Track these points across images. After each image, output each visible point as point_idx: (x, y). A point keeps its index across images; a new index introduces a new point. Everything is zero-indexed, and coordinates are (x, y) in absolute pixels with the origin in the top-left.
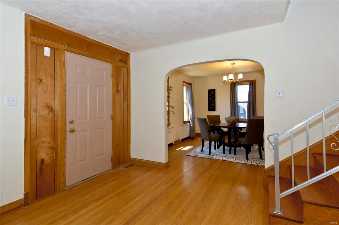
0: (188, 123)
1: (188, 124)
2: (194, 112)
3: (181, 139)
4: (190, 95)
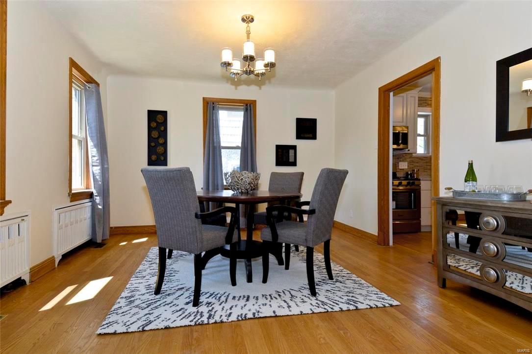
0: (87, 200)
1: (87, 204)
2: (108, 168)
3: (58, 253)
4: (92, 115)
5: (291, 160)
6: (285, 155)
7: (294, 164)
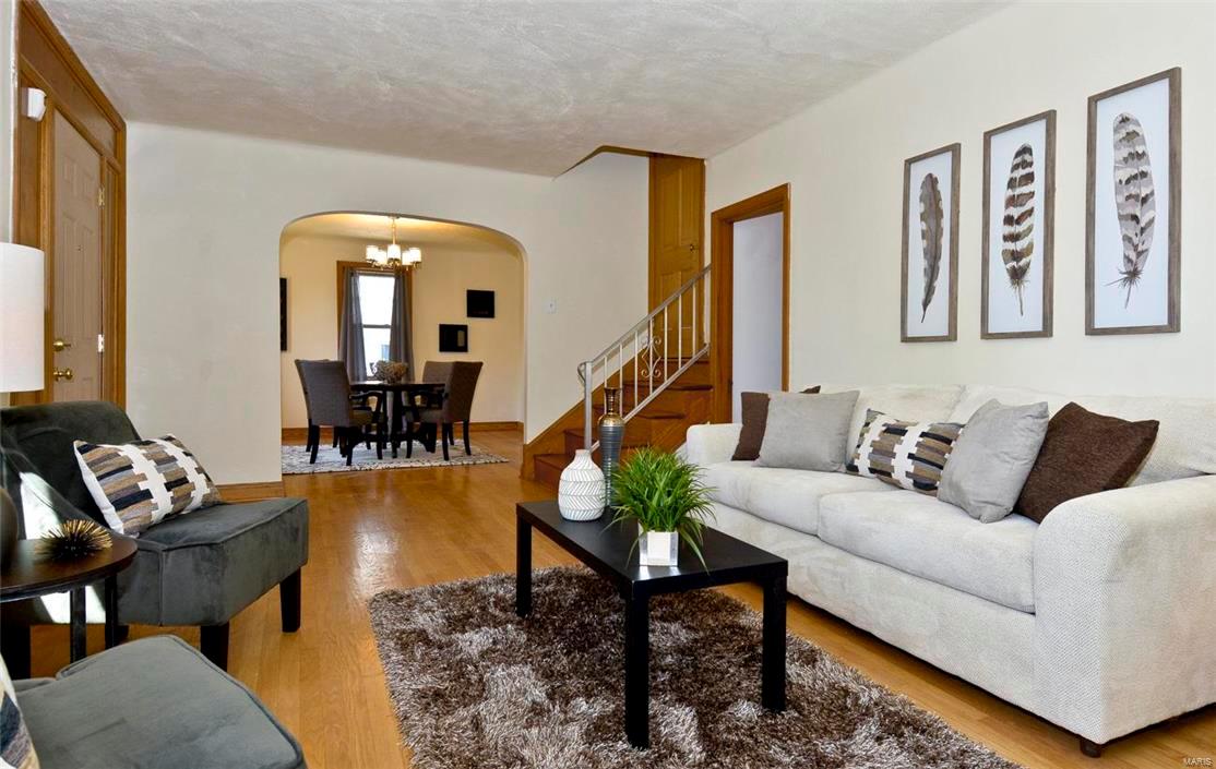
5: (461, 344)
6: (452, 338)
7: (464, 349)
